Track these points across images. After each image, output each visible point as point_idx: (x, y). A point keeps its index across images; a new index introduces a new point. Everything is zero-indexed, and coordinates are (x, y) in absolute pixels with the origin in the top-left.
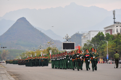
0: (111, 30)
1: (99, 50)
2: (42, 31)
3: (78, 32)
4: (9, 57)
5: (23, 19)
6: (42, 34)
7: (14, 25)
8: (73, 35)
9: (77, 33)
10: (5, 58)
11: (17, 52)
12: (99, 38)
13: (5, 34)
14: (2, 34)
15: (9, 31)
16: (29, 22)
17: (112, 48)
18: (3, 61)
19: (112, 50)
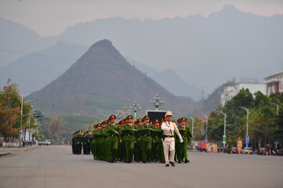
0: (277, 84)
1: (238, 125)
2: (149, 75)
3: (234, 80)
4: (66, 132)
5: (105, 44)
6: (148, 81)
7: (83, 57)
8: (221, 85)
9: (231, 80)
10: (56, 135)
11: (86, 123)
12: (241, 101)
13: (63, 78)
14: (56, 78)
15: (71, 71)
16: (117, 52)
17: (256, 122)
18: (47, 142)
19: (257, 127)
